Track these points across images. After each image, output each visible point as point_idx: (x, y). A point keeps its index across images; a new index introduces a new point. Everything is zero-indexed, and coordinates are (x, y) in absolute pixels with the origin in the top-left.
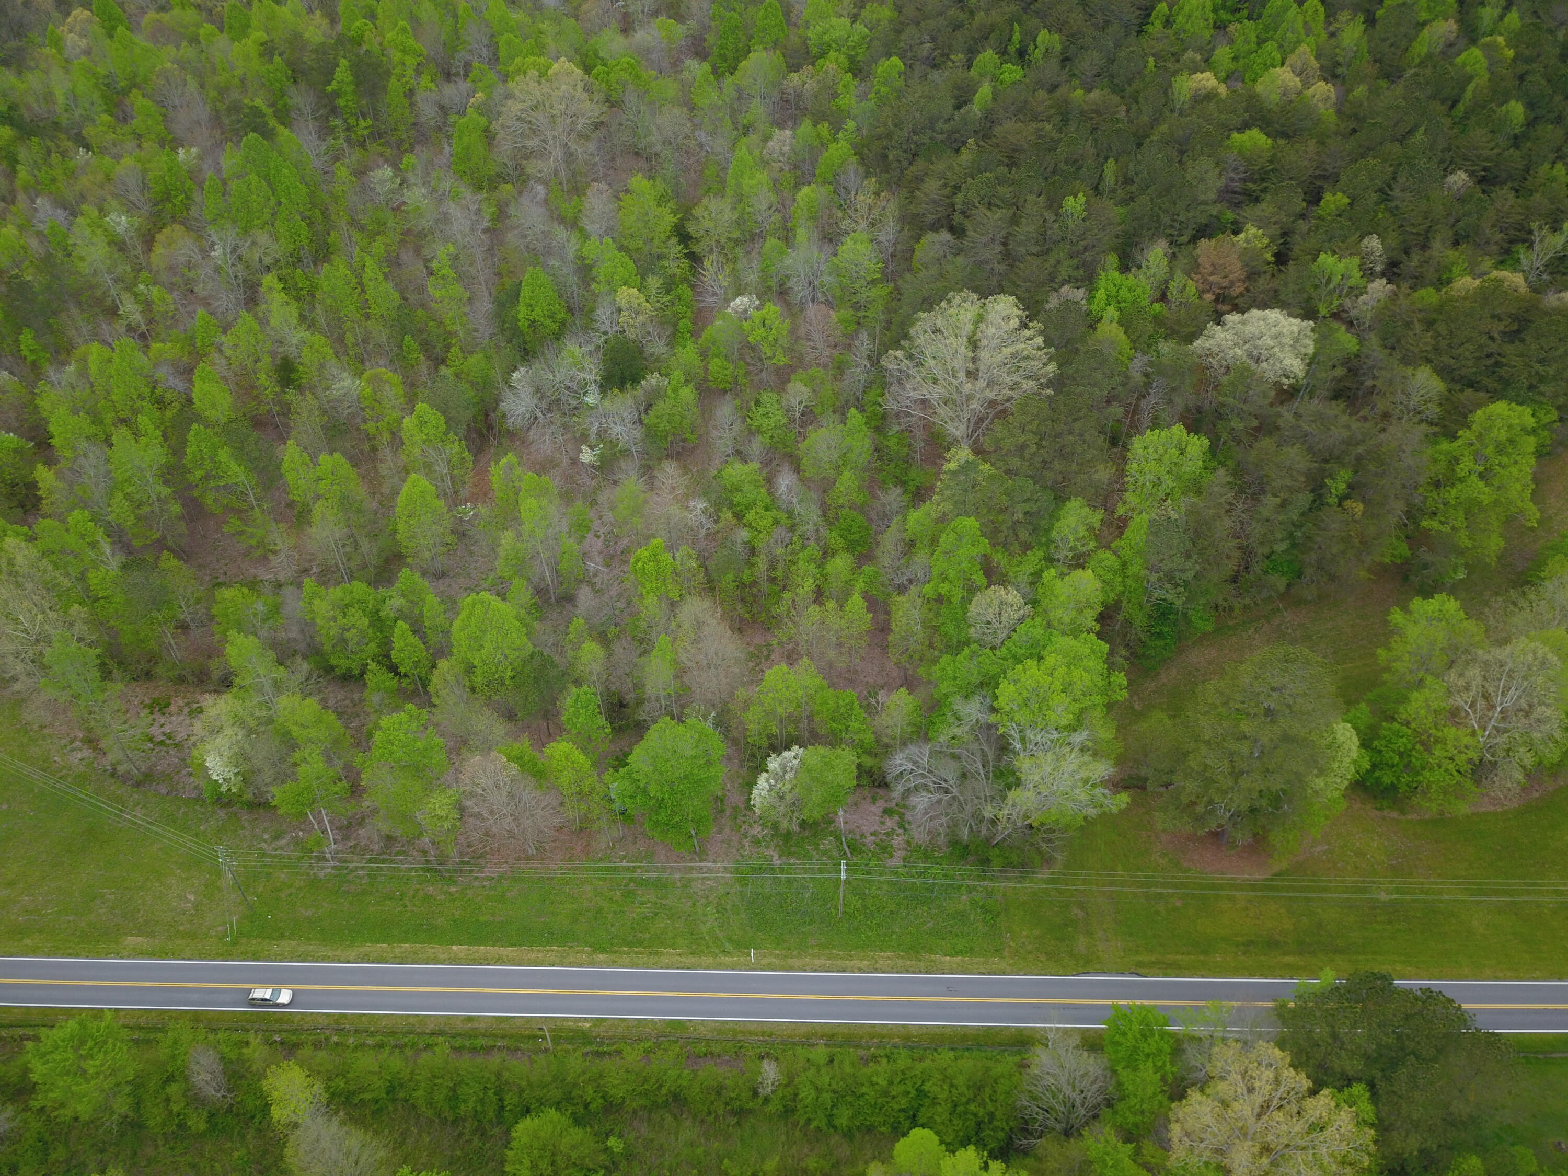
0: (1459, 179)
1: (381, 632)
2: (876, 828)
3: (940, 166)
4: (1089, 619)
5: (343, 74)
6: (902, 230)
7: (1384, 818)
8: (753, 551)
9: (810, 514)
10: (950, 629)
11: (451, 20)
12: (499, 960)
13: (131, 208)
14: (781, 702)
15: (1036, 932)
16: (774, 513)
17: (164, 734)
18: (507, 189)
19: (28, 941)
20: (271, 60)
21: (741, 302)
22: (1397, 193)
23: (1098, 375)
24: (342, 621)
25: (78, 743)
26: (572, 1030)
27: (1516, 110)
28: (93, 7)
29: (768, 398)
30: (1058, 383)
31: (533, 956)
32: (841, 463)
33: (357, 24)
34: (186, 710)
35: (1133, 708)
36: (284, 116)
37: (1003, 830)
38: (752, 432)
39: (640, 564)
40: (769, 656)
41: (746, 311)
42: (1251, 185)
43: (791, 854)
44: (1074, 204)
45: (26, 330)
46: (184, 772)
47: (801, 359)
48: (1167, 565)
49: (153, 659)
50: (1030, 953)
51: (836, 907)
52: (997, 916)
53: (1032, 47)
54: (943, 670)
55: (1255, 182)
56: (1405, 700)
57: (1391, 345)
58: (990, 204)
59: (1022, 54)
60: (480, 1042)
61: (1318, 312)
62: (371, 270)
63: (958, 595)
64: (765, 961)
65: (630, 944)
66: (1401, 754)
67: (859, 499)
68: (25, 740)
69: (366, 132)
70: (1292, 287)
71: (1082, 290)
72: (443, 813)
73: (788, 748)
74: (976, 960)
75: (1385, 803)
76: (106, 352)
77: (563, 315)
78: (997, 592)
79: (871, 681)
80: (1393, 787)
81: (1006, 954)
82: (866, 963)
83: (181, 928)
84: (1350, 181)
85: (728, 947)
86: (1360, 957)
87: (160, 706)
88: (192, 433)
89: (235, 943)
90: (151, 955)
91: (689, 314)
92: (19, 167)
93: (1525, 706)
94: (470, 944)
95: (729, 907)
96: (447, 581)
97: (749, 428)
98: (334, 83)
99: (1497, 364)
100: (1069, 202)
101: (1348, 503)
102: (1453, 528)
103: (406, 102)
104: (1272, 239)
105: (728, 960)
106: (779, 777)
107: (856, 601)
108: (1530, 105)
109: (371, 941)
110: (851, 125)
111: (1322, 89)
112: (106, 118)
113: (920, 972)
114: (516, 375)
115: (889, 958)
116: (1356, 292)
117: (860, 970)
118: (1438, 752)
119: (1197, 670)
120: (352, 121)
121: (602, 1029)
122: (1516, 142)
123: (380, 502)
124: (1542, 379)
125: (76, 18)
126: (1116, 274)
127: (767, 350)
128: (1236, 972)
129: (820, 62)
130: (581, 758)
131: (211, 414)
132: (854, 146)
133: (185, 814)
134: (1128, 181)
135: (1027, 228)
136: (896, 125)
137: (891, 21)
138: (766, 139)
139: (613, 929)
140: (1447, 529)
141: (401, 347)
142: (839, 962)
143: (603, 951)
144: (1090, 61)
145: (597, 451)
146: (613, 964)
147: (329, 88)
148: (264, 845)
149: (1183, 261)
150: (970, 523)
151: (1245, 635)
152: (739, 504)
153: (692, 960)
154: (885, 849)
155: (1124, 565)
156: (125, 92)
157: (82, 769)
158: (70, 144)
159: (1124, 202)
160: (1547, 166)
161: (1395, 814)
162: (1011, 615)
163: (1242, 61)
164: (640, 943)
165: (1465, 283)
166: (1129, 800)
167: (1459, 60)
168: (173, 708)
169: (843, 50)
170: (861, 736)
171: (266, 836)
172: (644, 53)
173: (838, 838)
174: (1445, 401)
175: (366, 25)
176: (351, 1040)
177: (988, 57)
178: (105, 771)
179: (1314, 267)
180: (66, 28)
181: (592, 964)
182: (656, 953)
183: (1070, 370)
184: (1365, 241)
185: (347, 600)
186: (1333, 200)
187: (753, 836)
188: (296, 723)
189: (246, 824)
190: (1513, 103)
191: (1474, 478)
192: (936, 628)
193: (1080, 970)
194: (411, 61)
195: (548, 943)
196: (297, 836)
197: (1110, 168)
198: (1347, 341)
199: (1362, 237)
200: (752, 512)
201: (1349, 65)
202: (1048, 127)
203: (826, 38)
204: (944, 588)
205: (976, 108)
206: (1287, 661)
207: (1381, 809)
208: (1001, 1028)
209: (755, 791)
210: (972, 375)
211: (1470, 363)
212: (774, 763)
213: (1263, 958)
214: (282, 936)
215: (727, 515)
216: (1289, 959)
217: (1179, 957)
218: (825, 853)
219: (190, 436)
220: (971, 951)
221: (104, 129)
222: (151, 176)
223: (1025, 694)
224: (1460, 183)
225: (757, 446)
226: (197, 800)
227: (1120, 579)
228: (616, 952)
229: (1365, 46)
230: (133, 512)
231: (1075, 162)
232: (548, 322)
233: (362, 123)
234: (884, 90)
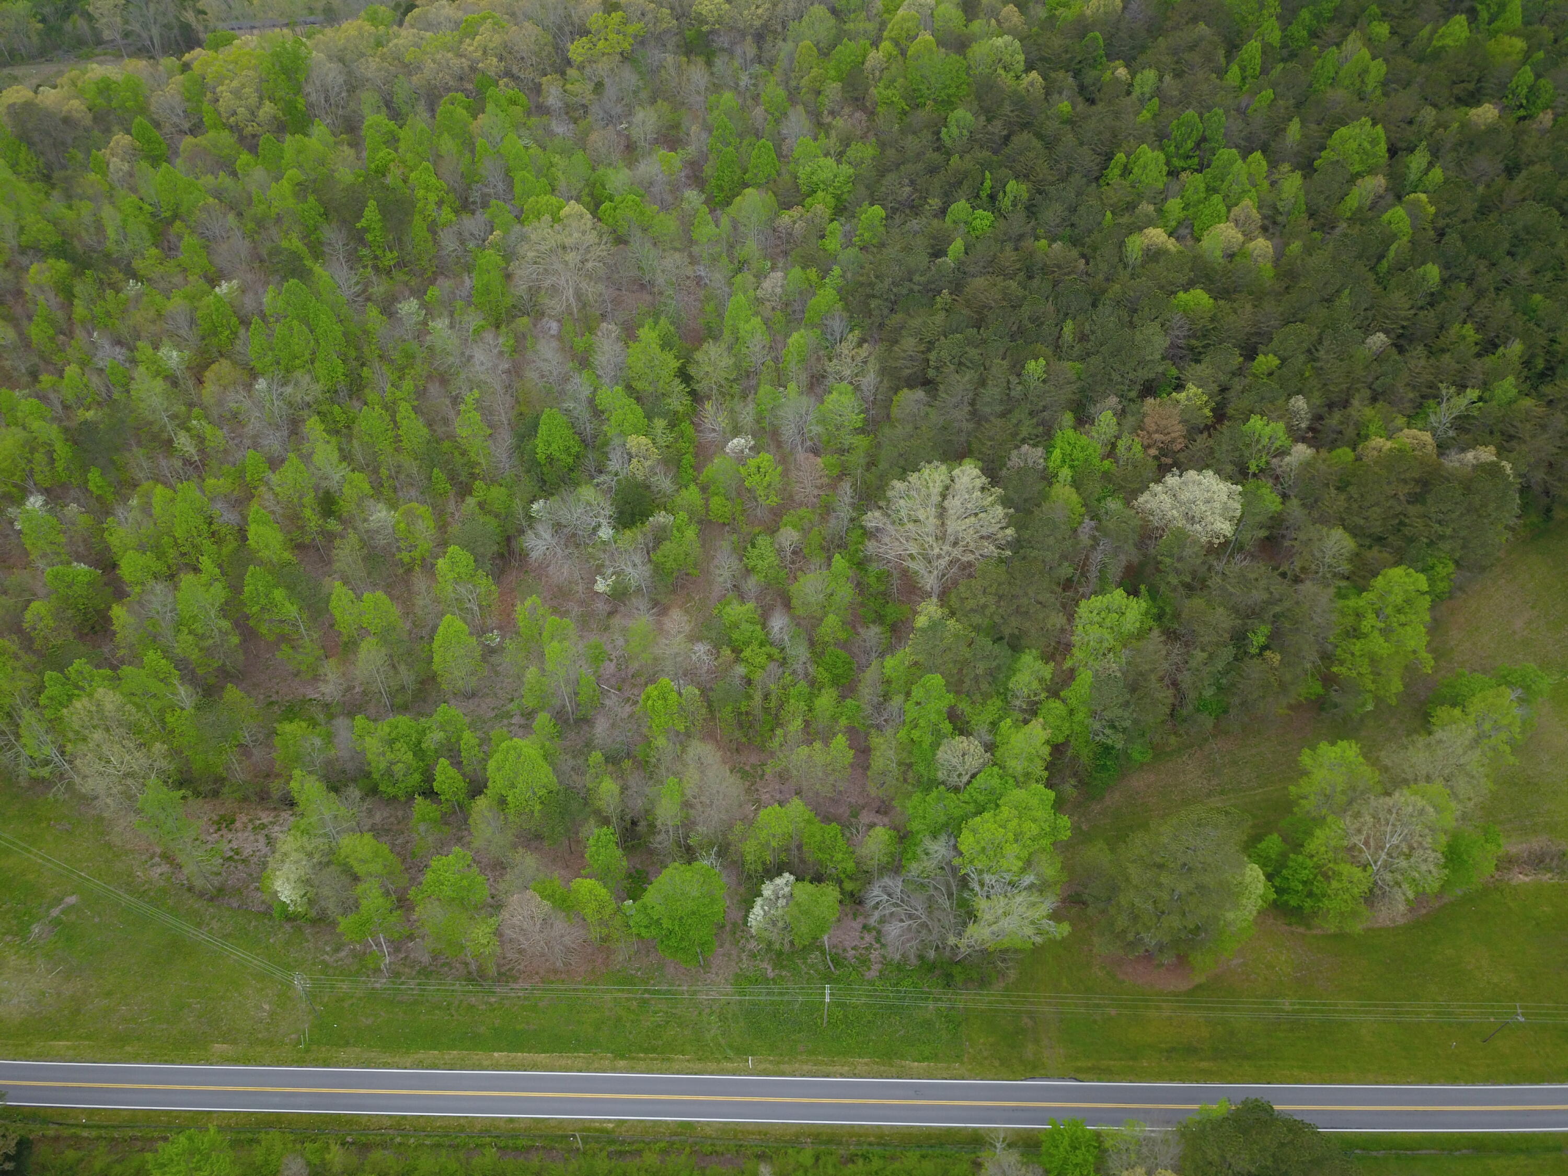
0: (1379, 339)
1: (423, 761)
2: (856, 943)
3: (916, 323)
4: (1039, 769)
5: (371, 213)
6: (881, 382)
7: (1292, 933)
8: (749, 682)
9: (800, 652)
10: (921, 768)
11: (468, 155)
12: (534, 1067)
13: (179, 343)
14: (774, 836)
15: (991, 1040)
16: (767, 649)
17: (232, 849)
18: (523, 322)
19: (128, 1049)
20: (305, 199)
21: (737, 443)
22: (1322, 354)
23: (1051, 541)
24: (390, 756)
25: (157, 859)
26: (597, 1130)
27: (1433, 272)
28: (133, 131)
29: (763, 541)
30: (1017, 545)
31: (563, 1062)
32: (826, 604)
33: (381, 154)
34: (250, 826)
35: (1080, 828)
36: (317, 250)
37: (964, 951)
38: (749, 571)
39: (650, 702)
40: (763, 775)
41: (742, 452)
42: (1193, 342)
43: (783, 967)
44: (1035, 368)
45: (93, 469)
46: (252, 887)
47: (791, 497)
48: (1108, 715)
49: (220, 781)
50: (986, 1058)
51: (822, 1018)
52: (959, 1024)
53: (1001, 194)
54: (915, 808)
55: (1197, 338)
56: (1309, 833)
57: (1311, 503)
58: (960, 364)
59: (992, 197)
60: (521, 1142)
61: (1248, 468)
62: (404, 409)
63: (928, 740)
64: (762, 1067)
65: (646, 1051)
66: (1304, 883)
67: (842, 636)
68: (110, 856)
69: (392, 263)
70: (1224, 447)
71: (1040, 449)
72: (485, 942)
73: (780, 874)
74: (940, 1065)
75: (1293, 920)
76: (169, 493)
77: (577, 449)
78: (961, 742)
79: (853, 801)
80: (1300, 908)
81: (965, 1060)
82: (846, 1068)
83: (260, 1036)
84: (1281, 343)
85: (731, 1054)
86: (1263, 1063)
87: (226, 822)
88: (249, 574)
89: (307, 1051)
90: (236, 1061)
91: (691, 450)
92: (76, 302)
93: (1406, 850)
94: (510, 1051)
95: (730, 1016)
96: (477, 700)
97: (746, 566)
98: (363, 220)
99: (1401, 523)
100: (1031, 365)
101: (1268, 653)
102: (1359, 674)
103: (429, 236)
104: (1211, 397)
105: (729, 1065)
106: (773, 902)
107: (840, 741)
108: (1446, 266)
109: (424, 1048)
110: (837, 270)
111: (1262, 245)
112: (154, 251)
113: (892, 1078)
114: (535, 506)
115: (866, 1064)
116: (1282, 453)
117: (842, 1076)
118: (1335, 884)
119: (1137, 793)
120: (379, 252)
121: (624, 1129)
122: (1433, 300)
123: (414, 623)
124: (1442, 537)
125: (118, 143)
126: (1070, 433)
127: (760, 492)
128: (1159, 1077)
129: (809, 200)
130: (603, 892)
131: (264, 554)
132: (839, 291)
133: (256, 927)
134: (1083, 338)
135: (992, 392)
136: (877, 277)
137: (874, 158)
138: (760, 276)
139: (631, 1037)
140: (1354, 674)
141: (430, 479)
142: (823, 1068)
143: (623, 1057)
144: (1052, 213)
145: (609, 582)
146: (632, 1070)
147: (358, 225)
148: (327, 957)
149: (1130, 420)
150: (936, 680)
151: (1179, 761)
152: (737, 640)
153: (699, 1066)
154: (864, 961)
155: (1071, 712)
156: (169, 223)
157: (162, 883)
158: (121, 276)
159: (1082, 359)
160: (1457, 326)
161: (1301, 930)
162: (972, 763)
163: (1192, 210)
164: (654, 1050)
165: (1379, 443)
166: (1070, 929)
167: (1386, 217)
168: (238, 824)
169: (831, 189)
170: (844, 865)
171: (328, 949)
172: (646, 187)
173: (823, 953)
174: (1356, 557)
175: (389, 154)
176: (412, 1140)
177: (960, 207)
178: (183, 885)
179: (1244, 428)
180: (108, 151)
181: (614, 1070)
182: (668, 1059)
183: (1027, 534)
184: (1293, 400)
185: (393, 735)
186: (1266, 361)
187: (750, 950)
188: (356, 859)
189: (310, 937)
190: (1430, 265)
191: (1376, 633)
192: (910, 766)
193: (1028, 1075)
194: (433, 197)
195: (576, 1050)
196: (354, 949)
197: (1069, 327)
198: (1271, 501)
199: (1289, 396)
200: (749, 650)
201: (1289, 214)
202: (1013, 284)
203: (815, 178)
204: (915, 734)
205: (949, 261)
206: (1199, 825)
207: (1290, 924)
208: (960, 1129)
209: (751, 916)
210: (941, 538)
211: (1378, 523)
212: (768, 889)
213: (1183, 1063)
214: (347, 1043)
215: (727, 652)
216: (1204, 1065)
217: (1112, 1063)
218: (812, 966)
219: (248, 578)
220: (935, 1057)
221: (152, 262)
222: (199, 314)
223: (983, 844)
224: (1379, 344)
225: (752, 584)
226: (265, 914)
227: (1067, 725)
228: (633, 1058)
229: (1302, 200)
230: (197, 645)
231: (1037, 321)
232: (563, 457)
233: (389, 255)
234: (867, 235)
